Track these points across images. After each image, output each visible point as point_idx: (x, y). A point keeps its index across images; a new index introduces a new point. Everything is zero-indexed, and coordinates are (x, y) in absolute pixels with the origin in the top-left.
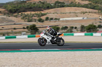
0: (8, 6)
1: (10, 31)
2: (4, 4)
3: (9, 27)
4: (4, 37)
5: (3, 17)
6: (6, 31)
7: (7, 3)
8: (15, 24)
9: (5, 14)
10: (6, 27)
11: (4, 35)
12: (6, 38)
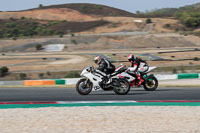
0: (185, 13)
1: (186, 63)
2: (176, 10)
3: (186, 55)
4: (175, 76)
5: (174, 35)
6: (179, 64)
7: (181, 8)
8: (196, 50)
9: (177, 30)
10: (179, 56)
11: (175, 71)
12: (180, 77)
